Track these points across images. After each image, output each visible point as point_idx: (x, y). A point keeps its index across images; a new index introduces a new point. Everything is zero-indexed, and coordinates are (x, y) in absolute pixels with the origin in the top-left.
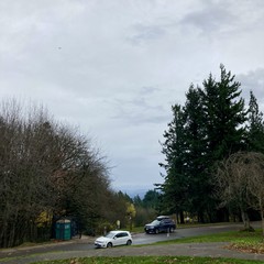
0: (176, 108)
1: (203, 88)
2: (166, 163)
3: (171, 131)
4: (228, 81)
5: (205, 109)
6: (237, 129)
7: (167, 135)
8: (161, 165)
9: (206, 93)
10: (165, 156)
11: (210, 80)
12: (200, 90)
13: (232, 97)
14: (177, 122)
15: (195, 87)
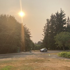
0: (48, 20)
1: (55, 15)
2: (44, 34)
3: (46, 26)
4: (62, 13)
5: (55, 21)
6: (64, 26)
7: (45, 27)
8: (43, 35)
9: (56, 16)
10: (44, 33)
11: (57, 12)
12: (54, 15)
13: (63, 18)
14: (48, 23)
15: (53, 14)
